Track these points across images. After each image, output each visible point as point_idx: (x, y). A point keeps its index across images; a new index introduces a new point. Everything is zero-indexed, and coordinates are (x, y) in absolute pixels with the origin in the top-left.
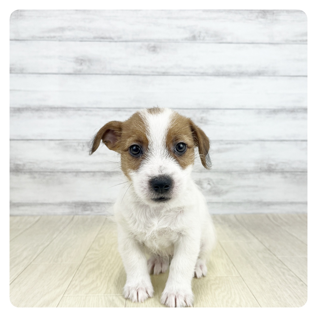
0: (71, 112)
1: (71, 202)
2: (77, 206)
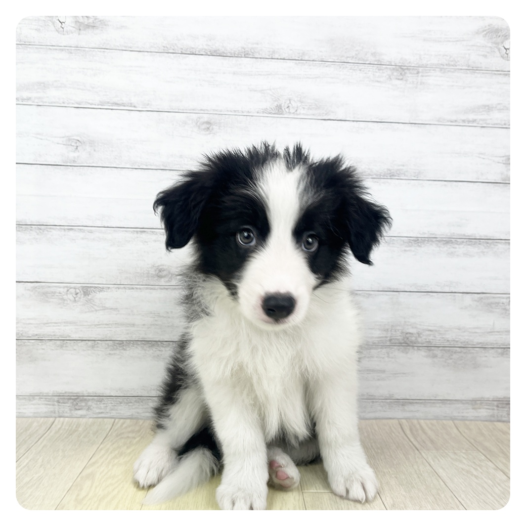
0: (55, 233)
1: (50, 395)
2: (61, 401)
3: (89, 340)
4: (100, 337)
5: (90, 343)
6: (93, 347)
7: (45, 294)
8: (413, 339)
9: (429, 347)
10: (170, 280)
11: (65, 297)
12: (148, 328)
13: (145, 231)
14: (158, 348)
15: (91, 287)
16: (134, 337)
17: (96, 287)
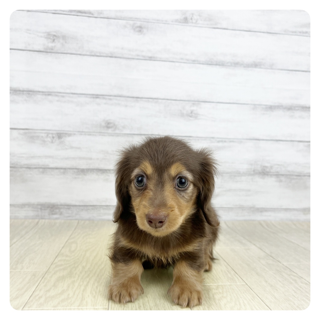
1: (36, 204)
2: (43, 208)
3: (61, 168)
4: (69, 166)
5: (62, 170)
6: (64, 173)
7: (32, 137)
8: (268, 170)
9: (278, 175)
10: (115, 129)
11: (46, 140)
12: (101, 161)
13: (98, 97)
14: (106, 173)
15: (63, 133)
16: (91, 167)
17: (66, 134)
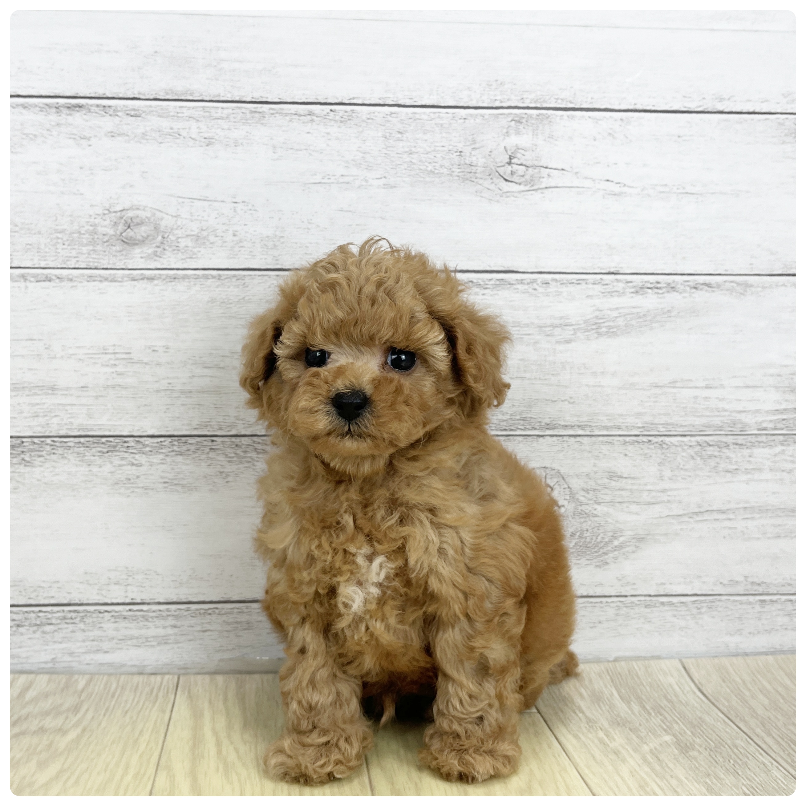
10: (159, 250)
12: (97, 397)
13: (80, 107)
14: (126, 455)
16: (55, 427)
